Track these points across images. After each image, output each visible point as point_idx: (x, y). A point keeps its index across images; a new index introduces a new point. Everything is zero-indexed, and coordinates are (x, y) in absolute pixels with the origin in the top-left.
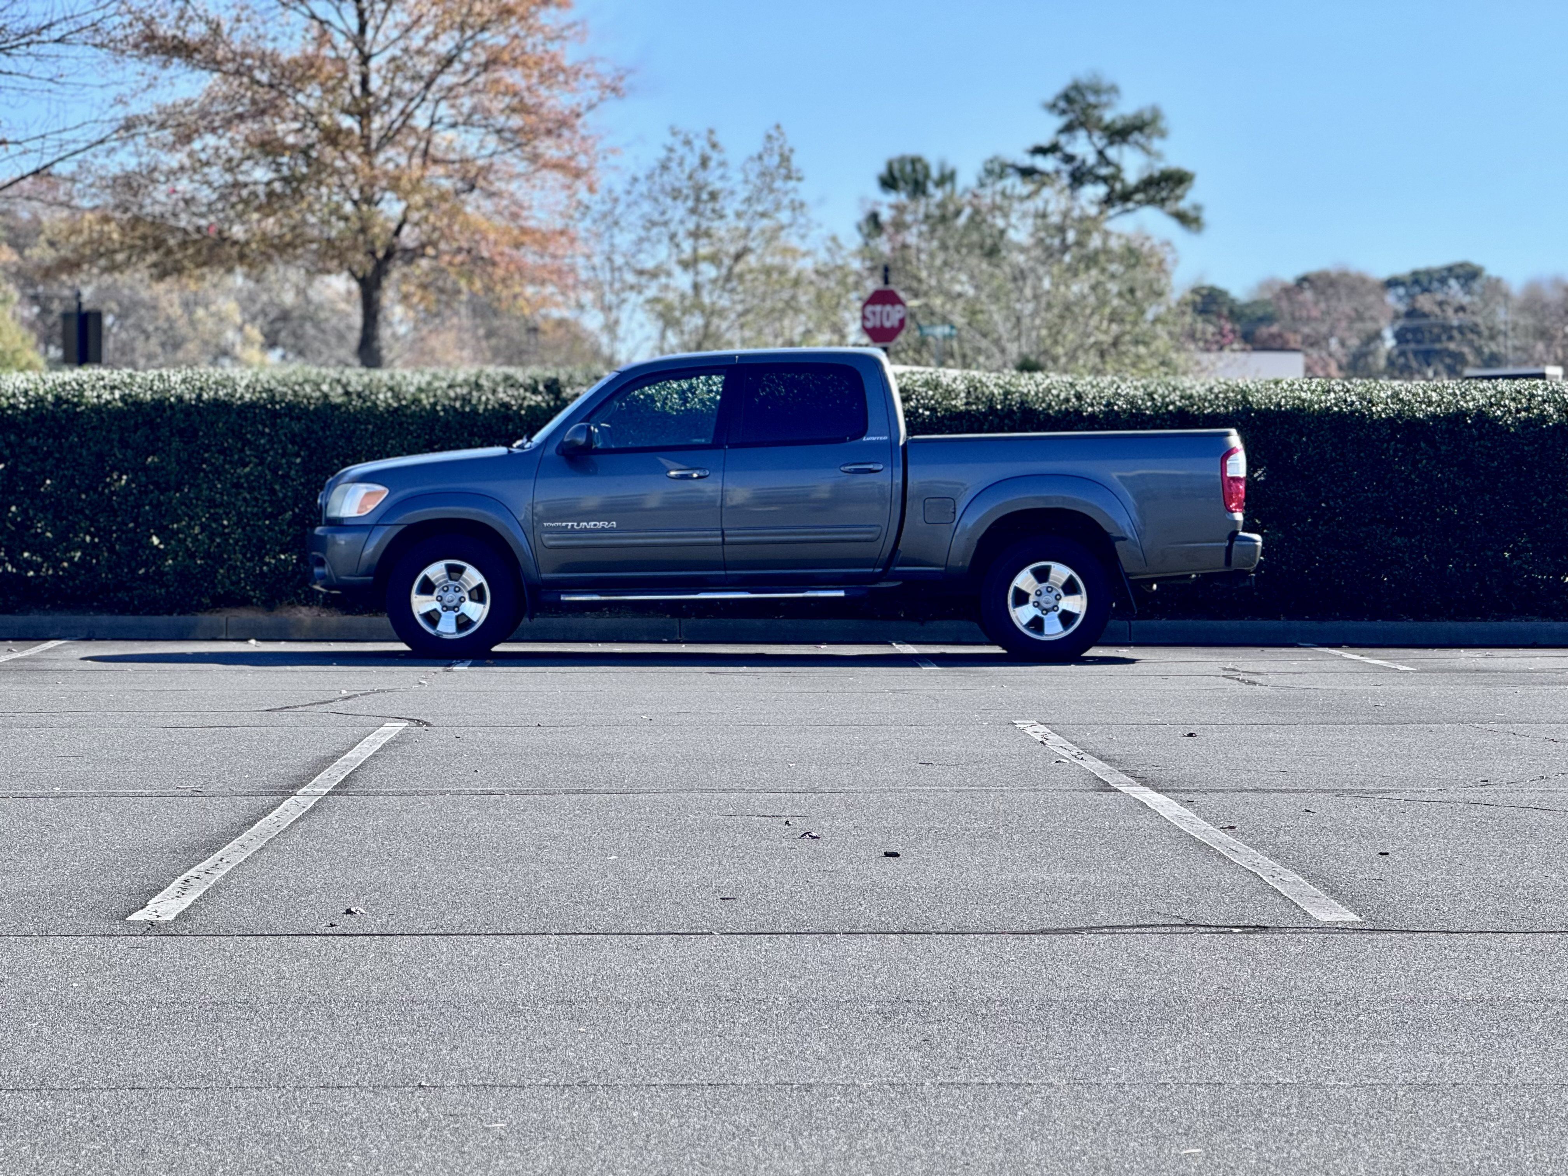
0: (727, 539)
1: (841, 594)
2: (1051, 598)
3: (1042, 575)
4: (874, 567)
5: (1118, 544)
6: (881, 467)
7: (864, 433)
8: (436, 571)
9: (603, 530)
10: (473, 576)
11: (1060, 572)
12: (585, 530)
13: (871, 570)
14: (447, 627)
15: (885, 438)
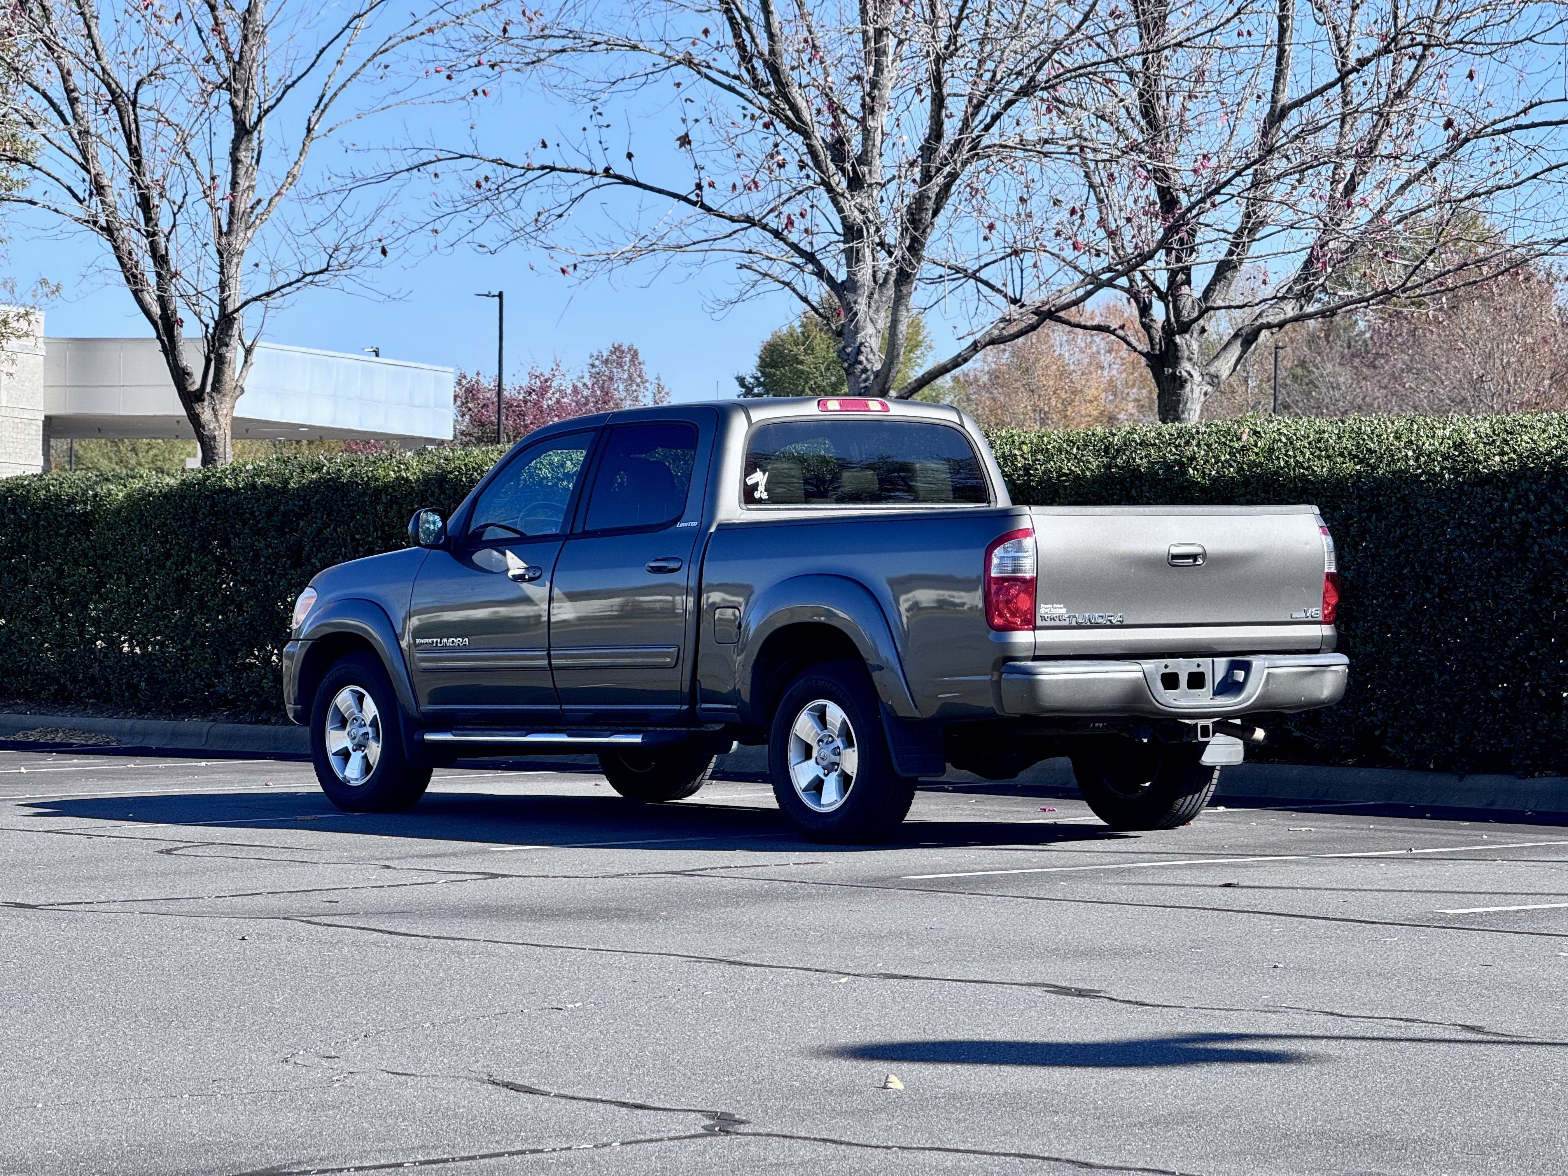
0: (553, 662)
1: (638, 739)
2: (827, 751)
3: (821, 718)
4: (682, 704)
5: (876, 675)
6: (676, 565)
7: (678, 520)
8: (344, 699)
9: (459, 648)
10: (370, 708)
11: (836, 714)
12: (445, 648)
13: (677, 707)
14: (353, 773)
15: (695, 524)
